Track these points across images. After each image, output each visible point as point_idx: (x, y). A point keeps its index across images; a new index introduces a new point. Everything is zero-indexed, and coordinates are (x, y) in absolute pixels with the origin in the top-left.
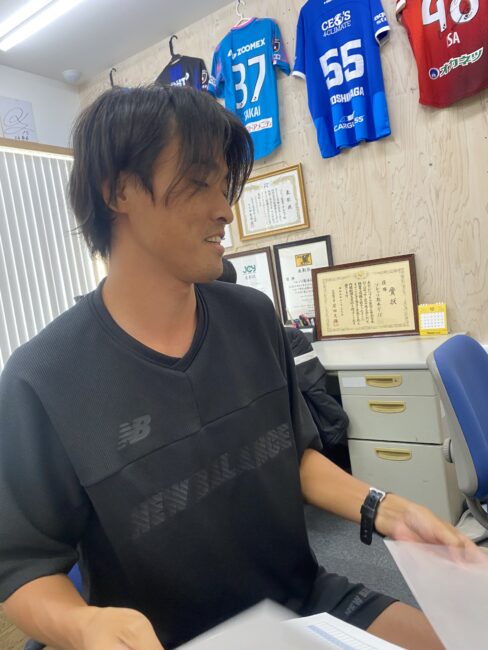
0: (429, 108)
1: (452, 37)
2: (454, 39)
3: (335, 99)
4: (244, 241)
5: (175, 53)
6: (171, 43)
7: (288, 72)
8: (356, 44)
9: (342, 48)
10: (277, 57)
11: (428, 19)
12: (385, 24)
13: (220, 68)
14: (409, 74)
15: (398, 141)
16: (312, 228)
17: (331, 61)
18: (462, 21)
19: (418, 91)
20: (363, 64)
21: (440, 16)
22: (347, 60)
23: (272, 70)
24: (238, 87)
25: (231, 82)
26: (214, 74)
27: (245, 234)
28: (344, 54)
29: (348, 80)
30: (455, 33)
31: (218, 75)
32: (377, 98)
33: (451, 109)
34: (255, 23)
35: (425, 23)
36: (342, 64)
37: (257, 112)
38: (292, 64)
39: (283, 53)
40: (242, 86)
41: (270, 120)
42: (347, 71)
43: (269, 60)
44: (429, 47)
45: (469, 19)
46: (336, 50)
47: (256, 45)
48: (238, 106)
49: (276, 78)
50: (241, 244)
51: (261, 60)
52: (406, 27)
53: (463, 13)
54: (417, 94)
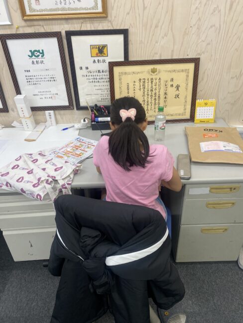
4: (26, 21)
16: (109, 18)
27: (28, 13)
50: (23, 23)
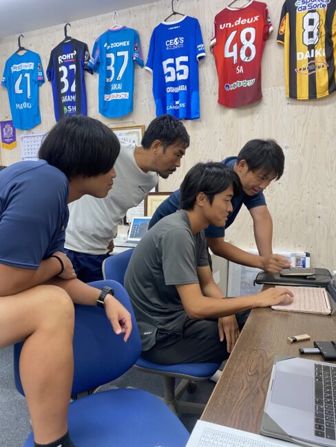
0: (223, 107)
1: (239, 68)
2: (240, 70)
3: (170, 90)
5: (68, 35)
6: (65, 28)
7: (142, 66)
8: (185, 59)
9: (177, 59)
10: (136, 55)
11: (228, 55)
12: (203, 51)
13: (98, 53)
14: (214, 84)
15: (204, 123)
17: (169, 65)
18: (246, 60)
19: (218, 95)
20: (188, 72)
21: (234, 54)
22: (179, 68)
23: (132, 63)
24: (109, 68)
25: (105, 63)
26: (93, 56)
28: (178, 63)
29: (178, 79)
30: (241, 67)
31: (96, 58)
32: (194, 94)
33: (235, 110)
34: (124, 29)
35: (226, 56)
36: (175, 69)
37: (120, 87)
38: (145, 62)
39: (140, 53)
40: (111, 68)
41: (128, 94)
42: (178, 74)
43: (131, 56)
44: (227, 71)
45: (249, 60)
46: (173, 60)
47: (123, 44)
48: (108, 80)
49: (134, 68)
51: (126, 54)
52: (215, 56)
53: (247, 56)
54: (217, 97)
